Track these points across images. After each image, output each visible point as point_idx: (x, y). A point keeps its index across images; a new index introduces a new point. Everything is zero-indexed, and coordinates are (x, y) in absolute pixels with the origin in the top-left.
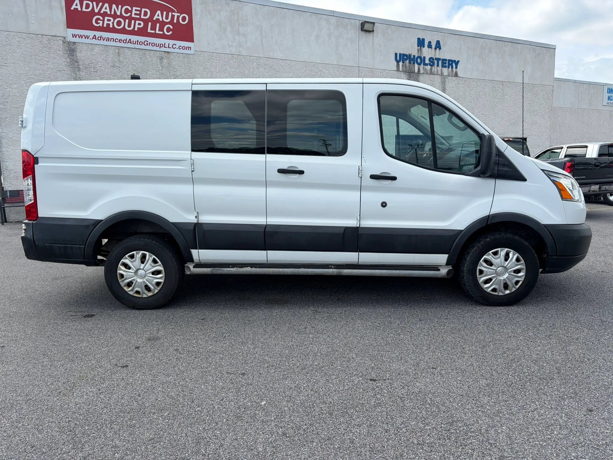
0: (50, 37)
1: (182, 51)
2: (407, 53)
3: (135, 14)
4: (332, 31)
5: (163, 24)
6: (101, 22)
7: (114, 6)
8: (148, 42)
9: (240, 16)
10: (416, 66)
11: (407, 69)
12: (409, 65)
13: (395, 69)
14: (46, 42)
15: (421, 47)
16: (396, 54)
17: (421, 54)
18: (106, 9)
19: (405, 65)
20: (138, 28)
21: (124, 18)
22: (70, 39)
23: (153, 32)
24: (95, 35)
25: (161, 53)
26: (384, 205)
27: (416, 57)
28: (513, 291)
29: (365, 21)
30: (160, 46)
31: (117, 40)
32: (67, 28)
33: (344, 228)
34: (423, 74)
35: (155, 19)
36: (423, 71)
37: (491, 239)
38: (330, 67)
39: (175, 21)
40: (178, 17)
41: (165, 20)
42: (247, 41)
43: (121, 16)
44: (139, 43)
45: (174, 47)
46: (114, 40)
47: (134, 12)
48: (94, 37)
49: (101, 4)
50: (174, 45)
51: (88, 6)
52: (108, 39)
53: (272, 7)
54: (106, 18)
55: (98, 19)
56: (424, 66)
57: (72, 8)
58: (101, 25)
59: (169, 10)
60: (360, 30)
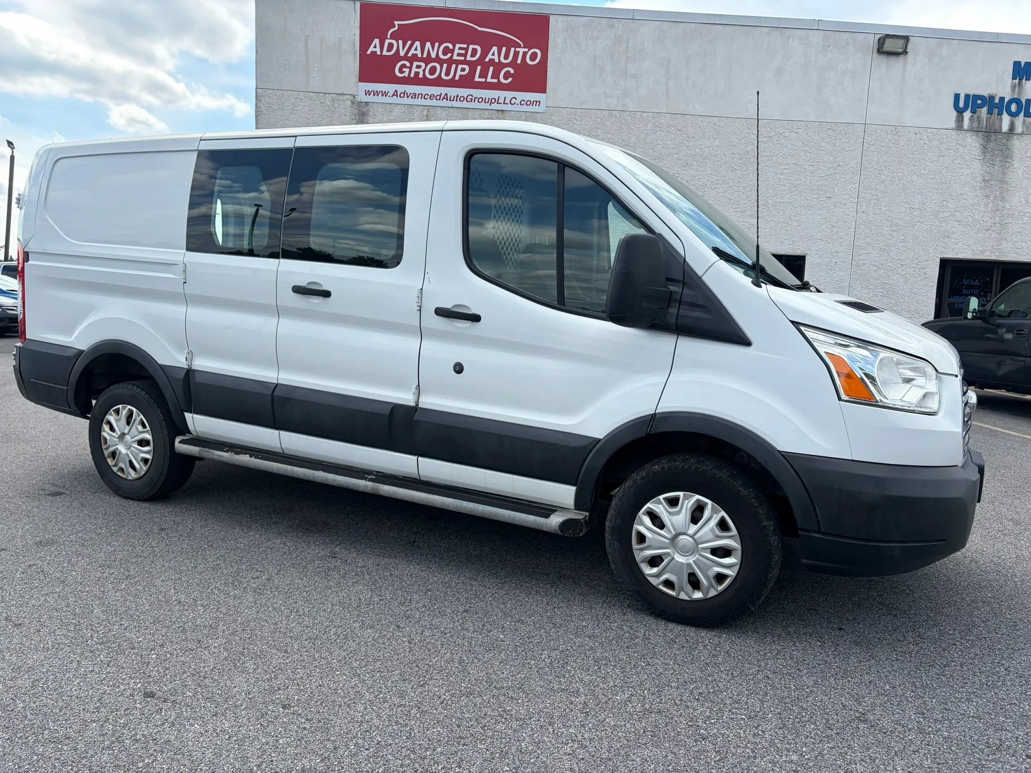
0: (335, 95)
1: (525, 108)
2: (985, 93)
3: (459, 55)
4: (812, 59)
5: (499, 66)
6: (407, 70)
7: (428, 45)
8: (472, 96)
9: (630, 45)
10: (1006, 119)
11: (981, 125)
12: (987, 117)
13: (953, 125)
14: (329, 104)
15: (1021, 80)
16: (957, 96)
17: (1020, 93)
18: (416, 49)
19: (978, 117)
20: (460, 75)
21: (441, 62)
22: (362, 98)
23: (483, 80)
24: (396, 91)
25: (491, 112)
26: (458, 368)
27: (1006, 100)
28: (709, 596)
29: (886, 35)
30: (491, 102)
31: (426, 97)
32: (360, 81)
33: (393, 405)
34: (1022, 134)
35: (487, 60)
36: (1023, 127)
37: (663, 468)
38: (801, 127)
39: (519, 61)
40: (525, 54)
41: (502, 60)
42: (638, 87)
43: (438, 59)
44: (459, 98)
45: (513, 102)
46: (423, 97)
47: (457, 51)
48: (396, 94)
49: (409, 43)
50: (514, 99)
51: (390, 47)
52: (415, 96)
53: (692, 24)
54: (415, 64)
55: (404, 66)
56: (1026, 118)
57: (369, 52)
58: (406, 74)
59: (510, 44)
60: (876, 53)
